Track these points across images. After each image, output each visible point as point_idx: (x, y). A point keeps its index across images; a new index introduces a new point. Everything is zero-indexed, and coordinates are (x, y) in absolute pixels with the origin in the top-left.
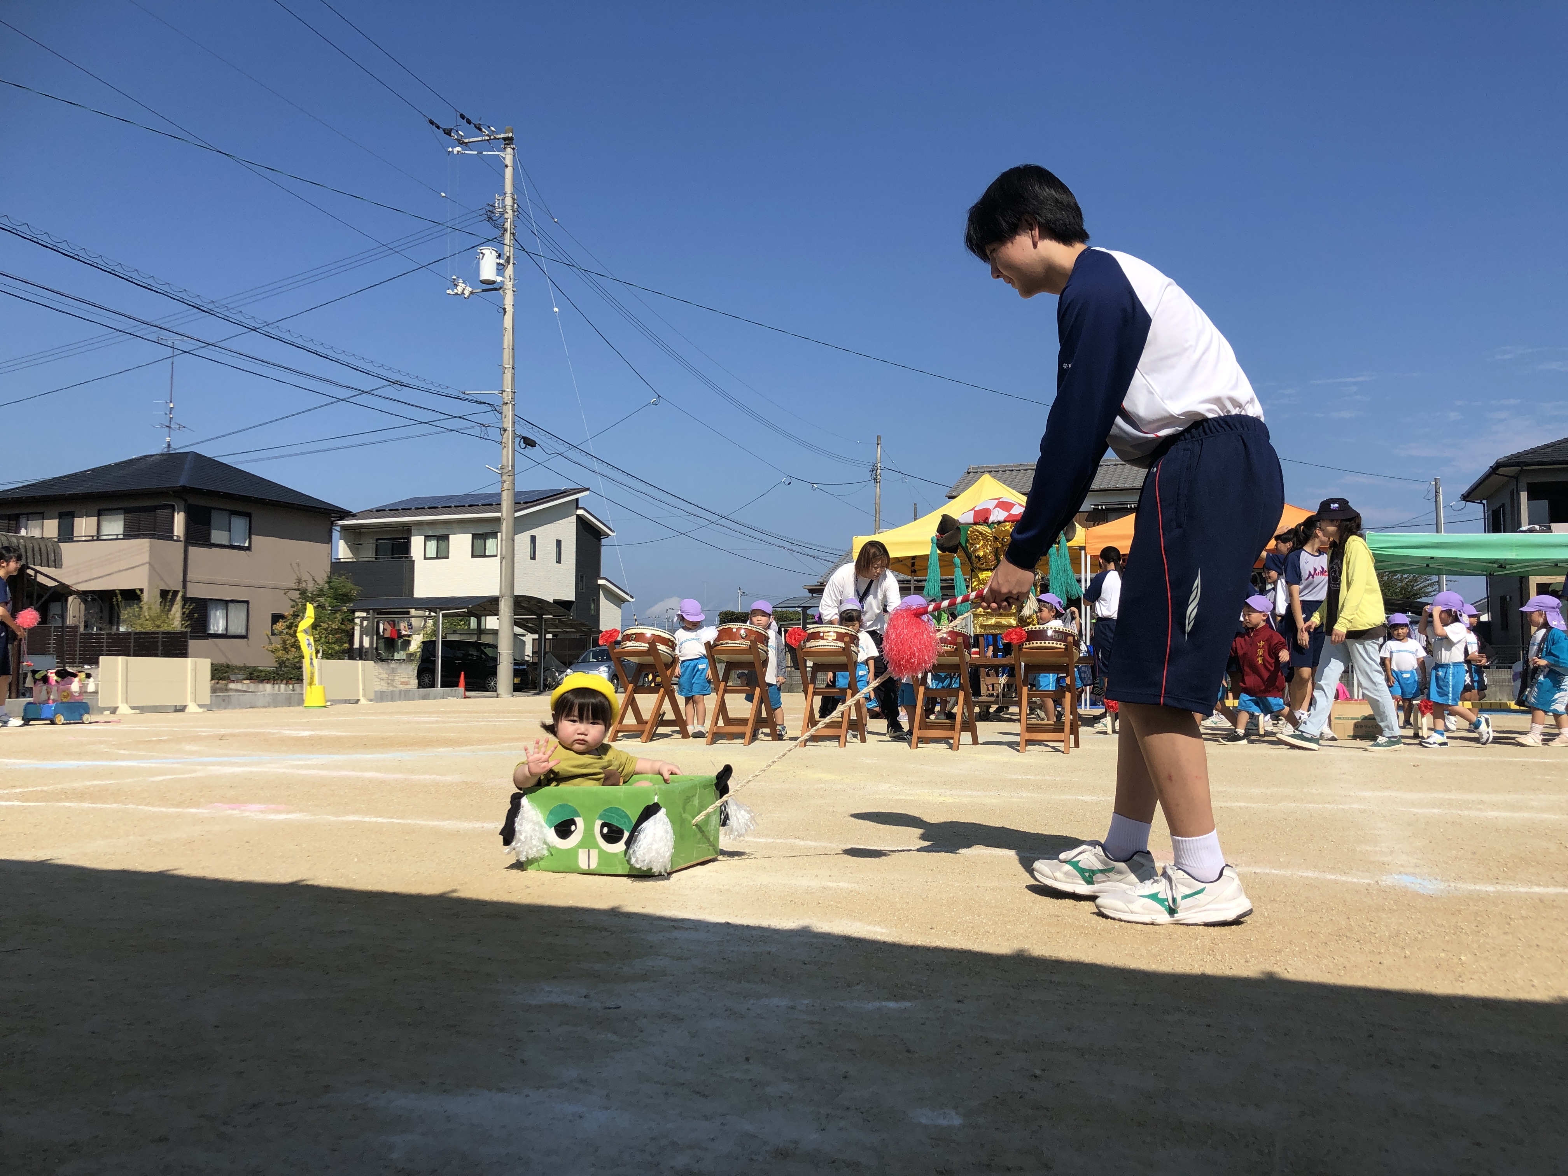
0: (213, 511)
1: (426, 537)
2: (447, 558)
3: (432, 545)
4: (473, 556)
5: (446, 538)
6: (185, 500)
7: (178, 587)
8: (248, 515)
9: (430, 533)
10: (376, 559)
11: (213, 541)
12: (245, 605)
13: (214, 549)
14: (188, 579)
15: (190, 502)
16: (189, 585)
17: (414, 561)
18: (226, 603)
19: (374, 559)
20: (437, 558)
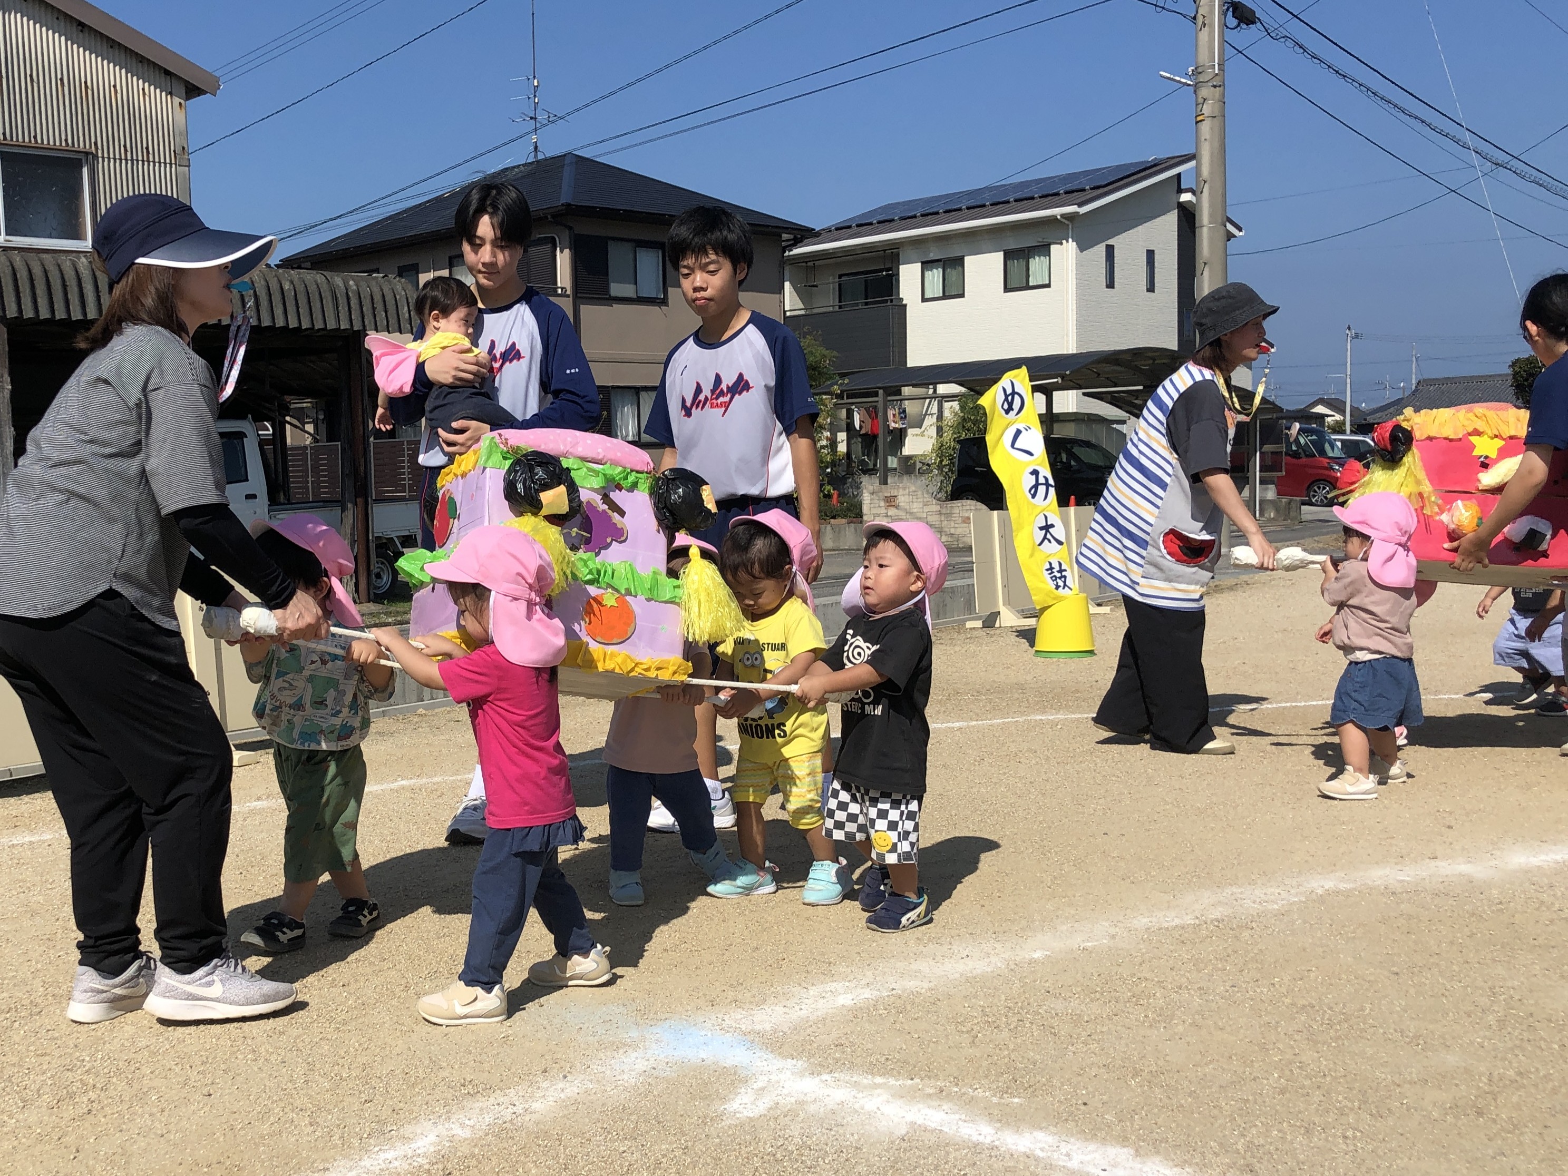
0: (609, 243)
1: (923, 263)
2: (962, 295)
3: (935, 277)
4: (1007, 289)
5: (959, 262)
6: (570, 228)
9: (932, 256)
10: (840, 307)
11: (613, 293)
13: (615, 306)
15: (578, 230)
17: (905, 305)
18: (638, 391)
19: (837, 308)
20: (945, 297)
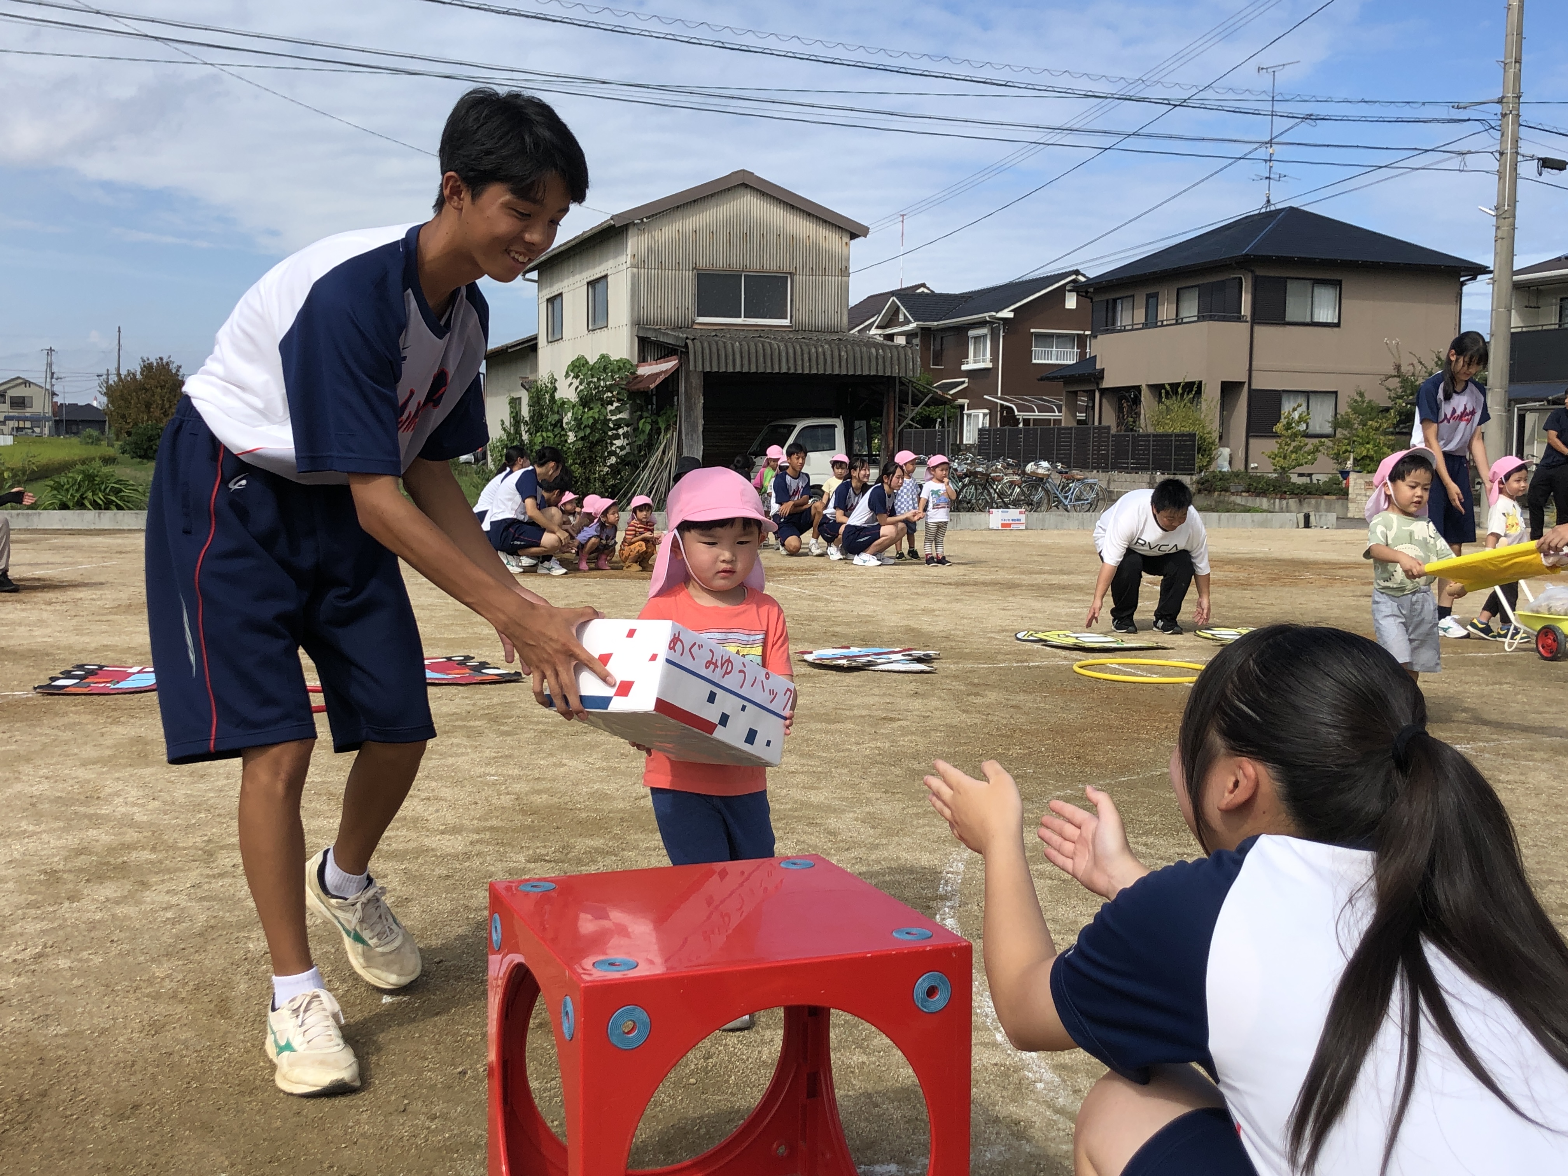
0: (1288, 281)
6: (1252, 272)
7: (1244, 378)
8: (1337, 284)
11: (1288, 318)
12: (1334, 396)
13: (1289, 328)
14: (1254, 367)
15: (1258, 273)
16: (1254, 373)
18: (1307, 394)
